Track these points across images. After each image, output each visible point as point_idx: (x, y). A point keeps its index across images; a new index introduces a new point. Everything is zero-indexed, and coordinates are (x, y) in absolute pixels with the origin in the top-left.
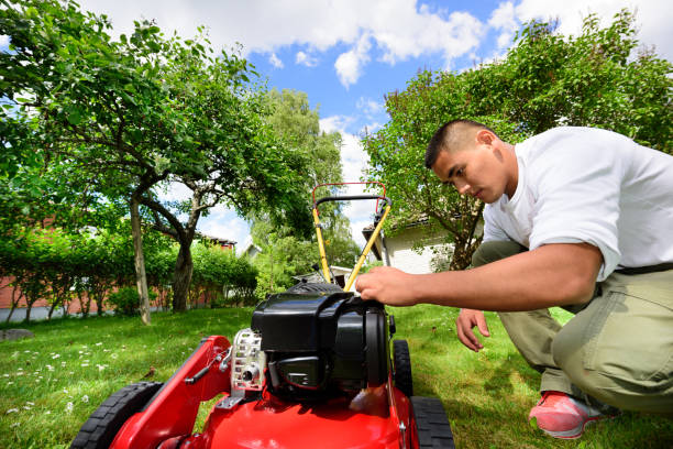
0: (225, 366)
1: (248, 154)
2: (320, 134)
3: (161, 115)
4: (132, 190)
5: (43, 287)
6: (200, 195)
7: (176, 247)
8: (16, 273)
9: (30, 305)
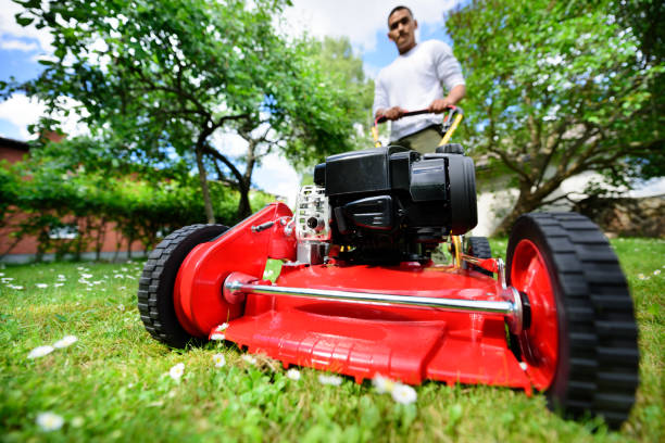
0: (290, 230)
1: (296, 92)
2: (366, 81)
3: (212, 50)
4: (194, 144)
5: (137, 231)
6: (254, 144)
7: (238, 196)
8: (116, 219)
9: (130, 244)
